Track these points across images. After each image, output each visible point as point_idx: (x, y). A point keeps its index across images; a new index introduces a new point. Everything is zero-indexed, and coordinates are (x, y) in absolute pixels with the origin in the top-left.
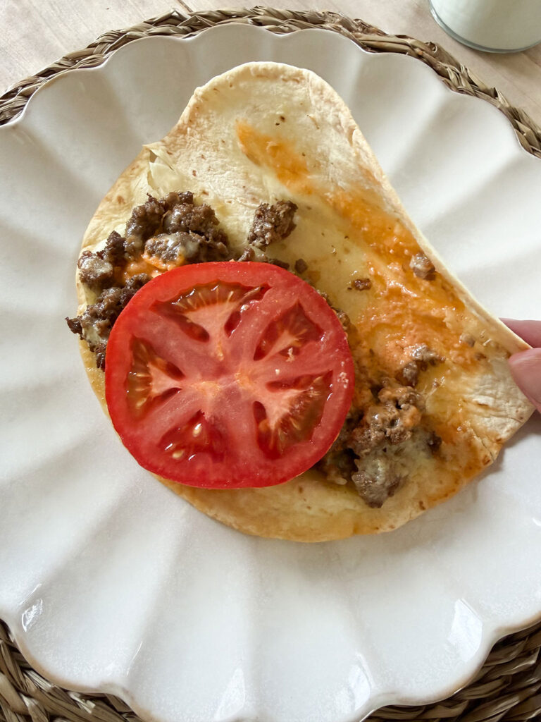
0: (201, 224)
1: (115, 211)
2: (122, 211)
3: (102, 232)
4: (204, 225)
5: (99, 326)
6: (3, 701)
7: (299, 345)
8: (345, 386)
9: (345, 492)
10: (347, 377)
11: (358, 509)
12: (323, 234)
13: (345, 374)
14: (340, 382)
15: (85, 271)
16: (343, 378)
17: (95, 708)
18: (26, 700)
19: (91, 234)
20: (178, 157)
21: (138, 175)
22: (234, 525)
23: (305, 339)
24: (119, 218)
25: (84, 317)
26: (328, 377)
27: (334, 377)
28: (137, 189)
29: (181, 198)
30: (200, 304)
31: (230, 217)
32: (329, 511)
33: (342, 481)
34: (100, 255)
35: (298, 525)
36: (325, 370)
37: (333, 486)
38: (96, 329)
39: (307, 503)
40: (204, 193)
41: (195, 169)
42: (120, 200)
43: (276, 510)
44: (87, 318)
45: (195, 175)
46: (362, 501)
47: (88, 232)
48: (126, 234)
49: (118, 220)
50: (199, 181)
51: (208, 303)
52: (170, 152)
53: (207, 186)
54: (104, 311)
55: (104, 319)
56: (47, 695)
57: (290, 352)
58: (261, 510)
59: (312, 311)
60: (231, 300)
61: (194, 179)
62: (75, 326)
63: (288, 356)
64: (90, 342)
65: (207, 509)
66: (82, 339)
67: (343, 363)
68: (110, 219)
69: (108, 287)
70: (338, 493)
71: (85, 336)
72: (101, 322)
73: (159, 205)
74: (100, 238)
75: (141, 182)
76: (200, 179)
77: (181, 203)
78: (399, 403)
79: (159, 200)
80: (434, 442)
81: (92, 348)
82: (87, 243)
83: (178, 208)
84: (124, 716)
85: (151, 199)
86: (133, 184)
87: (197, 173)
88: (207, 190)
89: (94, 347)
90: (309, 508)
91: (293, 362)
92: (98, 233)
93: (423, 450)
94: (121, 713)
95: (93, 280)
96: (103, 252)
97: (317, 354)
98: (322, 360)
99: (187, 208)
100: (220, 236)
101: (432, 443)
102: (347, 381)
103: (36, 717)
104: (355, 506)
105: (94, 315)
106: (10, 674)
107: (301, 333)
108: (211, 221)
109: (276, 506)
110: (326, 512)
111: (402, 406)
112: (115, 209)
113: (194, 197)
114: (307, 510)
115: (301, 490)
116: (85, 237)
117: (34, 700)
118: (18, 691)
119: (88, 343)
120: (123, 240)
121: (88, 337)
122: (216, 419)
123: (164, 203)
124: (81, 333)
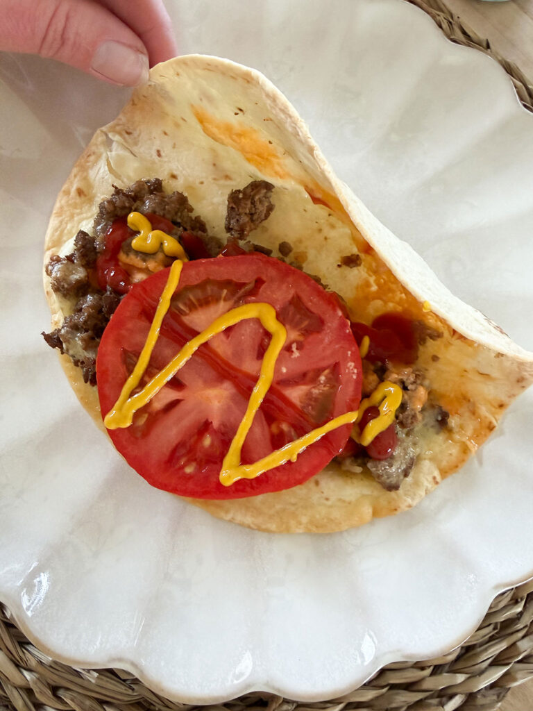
0: (176, 213)
1: (75, 206)
2: (84, 205)
3: (66, 231)
4: (179, 214)
5: (83, 340)
6: (3, 677)
7: (301, 339)
8: (355, 377)
9: (362, 480)
10: (355, 367)
11: (376, 493)
12: (305, 210)
13: (353, 364)
14: (349, 373)
15: (57, 279)
16: (351, 368)
17: (98, 678)
18: (26, 673)
19: (53, 235)
20: (139, 136)
21: (96, 162)
22: (252, 526)
23: (307, 332)
24: (82, 214)
25: (63, 331)
26: (336, 368)
27: (342, 367)
28: (97, 178)
29: (149, 187)
30: (192, 307)
31: (205, 202)
32: (348, 499)
33: (358, 470)
34: (70, 259)
35: (318, 516)
36: (331, 361)
37: (348, 475)
38: (80, 343)
39: (325, 495)
40: (174, 177)
41: (159, 148)
42: (80, 192)
43: (294, 505)
44: (67, 332)
45: (159, 155)
46: (379, 486)
47: (49, 232)
48: (95, 232)
49: (82, 216)
50: (165, 162)
51: (201, 305)
52: (128, 131)
53: (175, 167)
54: (85, 322)
55: (86, 331)
56: (48, 668)
57: (294, 347)
58: (278, 507)
59: (311, 301)
60: (225, 300)
61: (160, 161)
62: (54, 340)
63: (292, 352)
64: (73, 356)
65: (222, 514)
66: (62, 353)
67: (349, 353)
68: (72, 216)
69: (84, 295)
70: (355, 481)
71: (68, 350)
72: (84, 335)
73: (127, 196)
74: (65, 238)
75: (102, 171)
76: (166, 159)
77: (151, 192)
78: (406, 384)
79: (125, 190)
80: (442, 417)
81: (76, 363)
82: (50, 245)
83: (149, 198)
84: (128, 682)
85: (118, 192)
86: (92, 173)
87: (162, 153)
88: (175, 173)
89: (79, 361)
90: (327, 499)
91: (298, 357)
92: (62, 232)
93: (432, 427)
94: (124, 681)
95: (67, 289)
96: (72, 255)
97: (321, 347)
98: (328, 352)
99: (158, 197)
100: (198, 225)
101: (440, 418)
102: (355, 371)
103: (38, 690)
104: (372, 492)
105: (75, 328)
106: (8, 649)
107: (303, 326)
108: (185, 208)
109: (293, 500)
110: (344, 501)
111: (410, 387)
112: (76, 203)
113: (163, 183)
114: (325, 502)
115: (317, 483)
116: (47, 238)
117: (35, 674)
118: (17, 666)
119: (71, 358)
120: (93, 240)
121: (71, 352)
122: (225, 426)
123: (133, 194)
124: (62, 348)
